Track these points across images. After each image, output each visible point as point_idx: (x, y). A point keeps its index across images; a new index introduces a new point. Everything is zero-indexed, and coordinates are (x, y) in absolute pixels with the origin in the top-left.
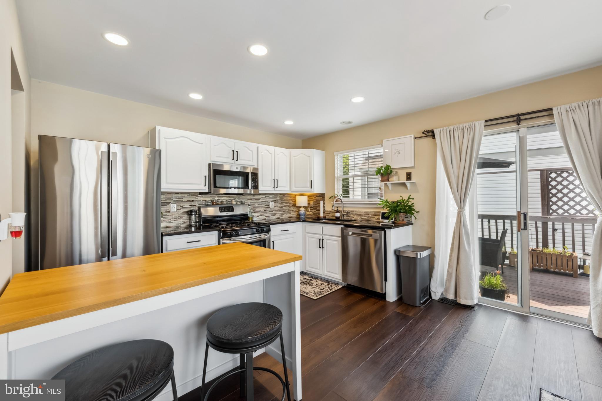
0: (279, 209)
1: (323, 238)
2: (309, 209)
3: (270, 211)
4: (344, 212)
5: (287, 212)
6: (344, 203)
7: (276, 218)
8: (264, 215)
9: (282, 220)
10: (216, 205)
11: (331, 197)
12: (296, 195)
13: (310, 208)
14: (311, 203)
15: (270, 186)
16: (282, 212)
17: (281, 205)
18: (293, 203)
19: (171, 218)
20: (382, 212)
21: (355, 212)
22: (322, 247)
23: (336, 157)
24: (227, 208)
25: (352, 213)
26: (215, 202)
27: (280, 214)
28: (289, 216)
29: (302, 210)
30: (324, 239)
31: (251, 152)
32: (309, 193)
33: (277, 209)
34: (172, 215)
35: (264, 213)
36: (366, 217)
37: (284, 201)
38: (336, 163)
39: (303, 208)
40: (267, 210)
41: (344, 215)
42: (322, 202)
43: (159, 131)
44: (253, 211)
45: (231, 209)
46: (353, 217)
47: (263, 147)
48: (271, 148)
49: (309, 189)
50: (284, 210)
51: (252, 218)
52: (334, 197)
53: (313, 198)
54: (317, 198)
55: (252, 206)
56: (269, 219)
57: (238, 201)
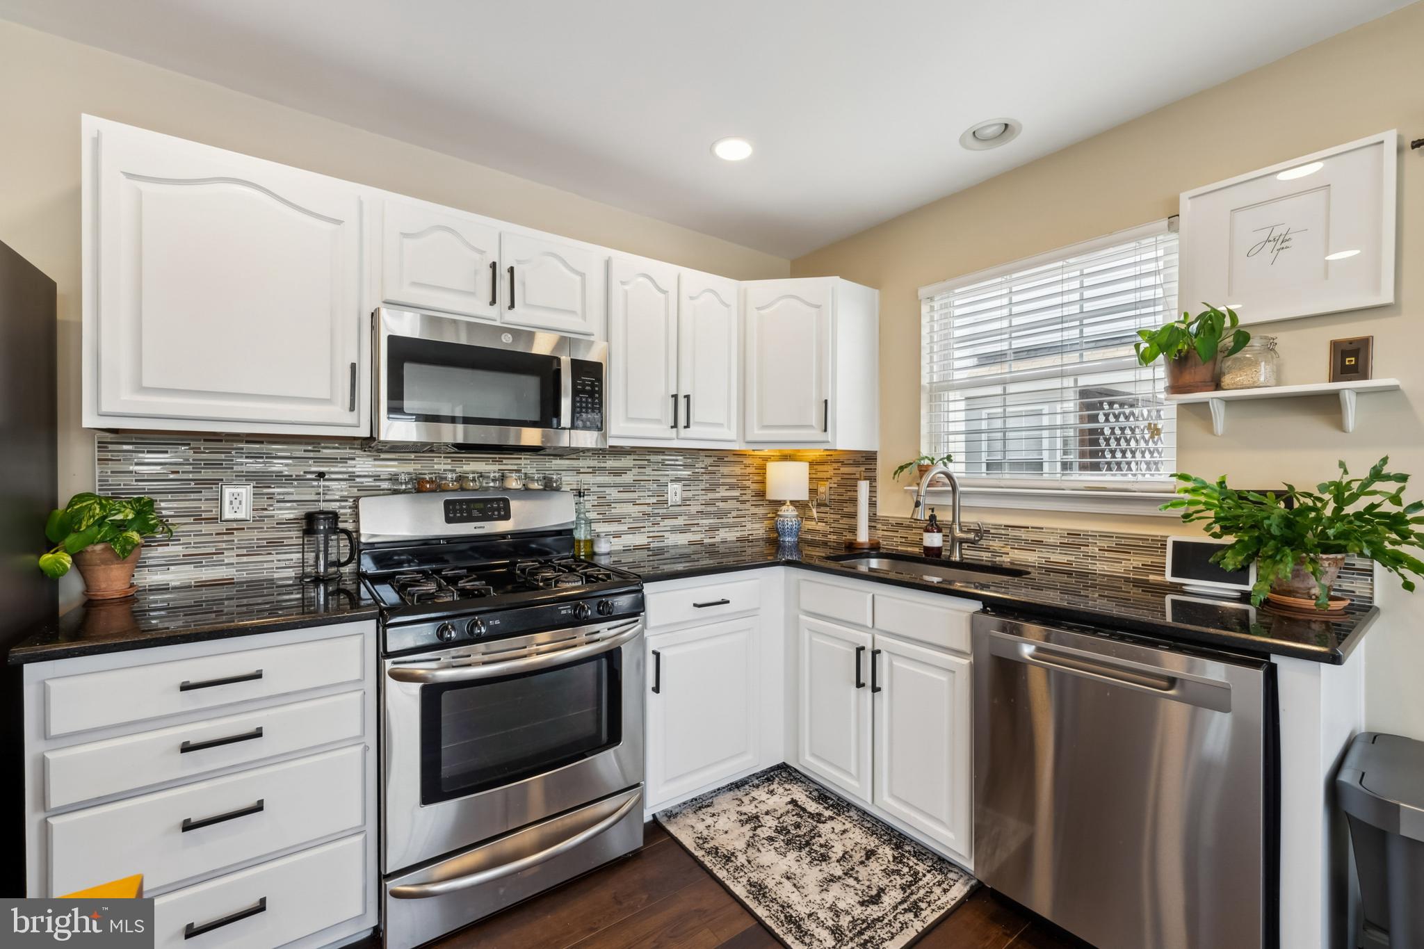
0: (700, 508)
1: (876, 648)
2: (814, 511)
3: (664, 517)
4: (961, 530)
5: (731, 520)
6: (961, 493)
7: (691, 543)
8: (642, 530)
9: (711, 549)
10: (432, 491)
11: (902, 468)
12: (766, 459)
13: (819, 505)
14: (823, 488)
15: (658, 421)
16: (711, 521)
17: (711, 495)
18: (754, 486)
19: (224, 545)
20: (1176, 544)
21: (1011, 533)
22: (869, 683)
23: (925, 309)
24: (481, 506)
25: (997, 536)
26: (428, 482)
27: (707, 528)
28: (738, 534)
29: (786, 513)
30: (879, 652)
31: (578, 278)
32: (816, 452)
33: (694, 509)
34: (230, 532)
35: (641, 525)
36: (1072, 558)
37: (722, 481)
38: (925, 331)
39: (791, 508)
40: (656, 511)
41: (962, 541)
42: (863, 487)
43: (96, 142)
44: (601, 517)
45: (498, 509)
46: (1004, 550)
47: (627, 263)
48: (667, 272)
49: (816, 434)
50: (721, 514)
51: (591, 543)
52: (915, 469)
53: (829, 470)
54: (844, 470)
55: (595, 498)
56: (661, 544)
57: (532, 480)
